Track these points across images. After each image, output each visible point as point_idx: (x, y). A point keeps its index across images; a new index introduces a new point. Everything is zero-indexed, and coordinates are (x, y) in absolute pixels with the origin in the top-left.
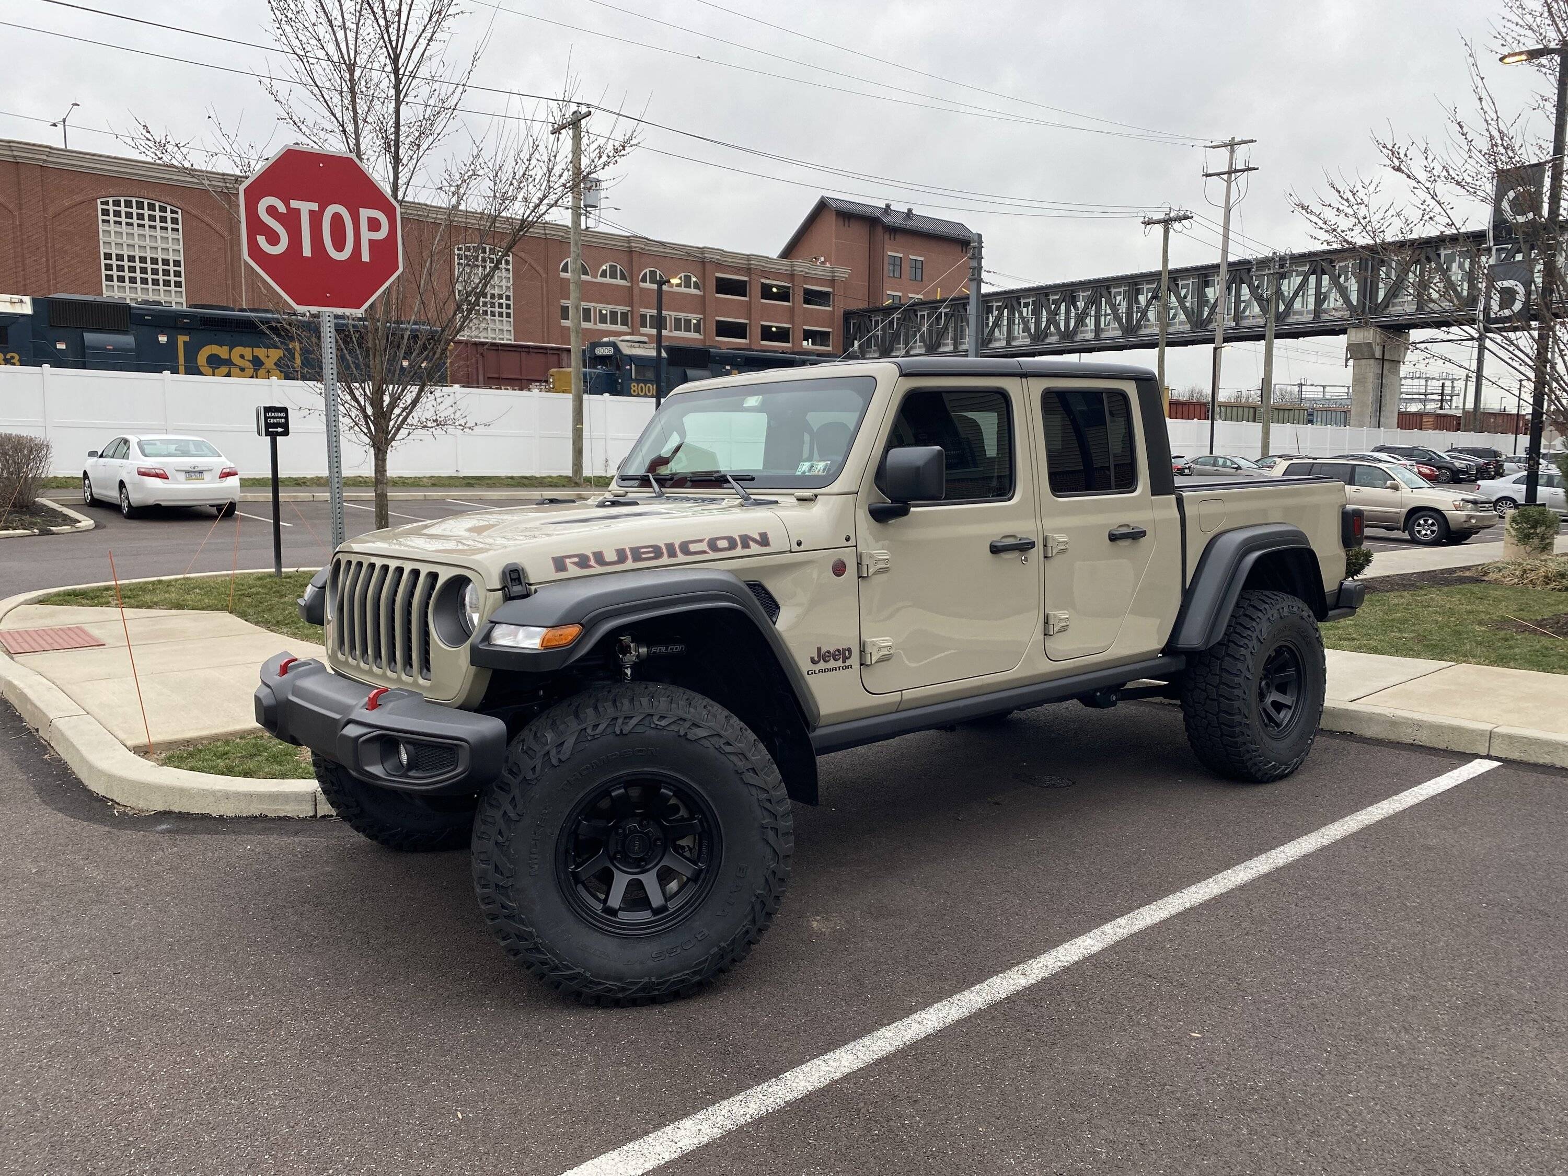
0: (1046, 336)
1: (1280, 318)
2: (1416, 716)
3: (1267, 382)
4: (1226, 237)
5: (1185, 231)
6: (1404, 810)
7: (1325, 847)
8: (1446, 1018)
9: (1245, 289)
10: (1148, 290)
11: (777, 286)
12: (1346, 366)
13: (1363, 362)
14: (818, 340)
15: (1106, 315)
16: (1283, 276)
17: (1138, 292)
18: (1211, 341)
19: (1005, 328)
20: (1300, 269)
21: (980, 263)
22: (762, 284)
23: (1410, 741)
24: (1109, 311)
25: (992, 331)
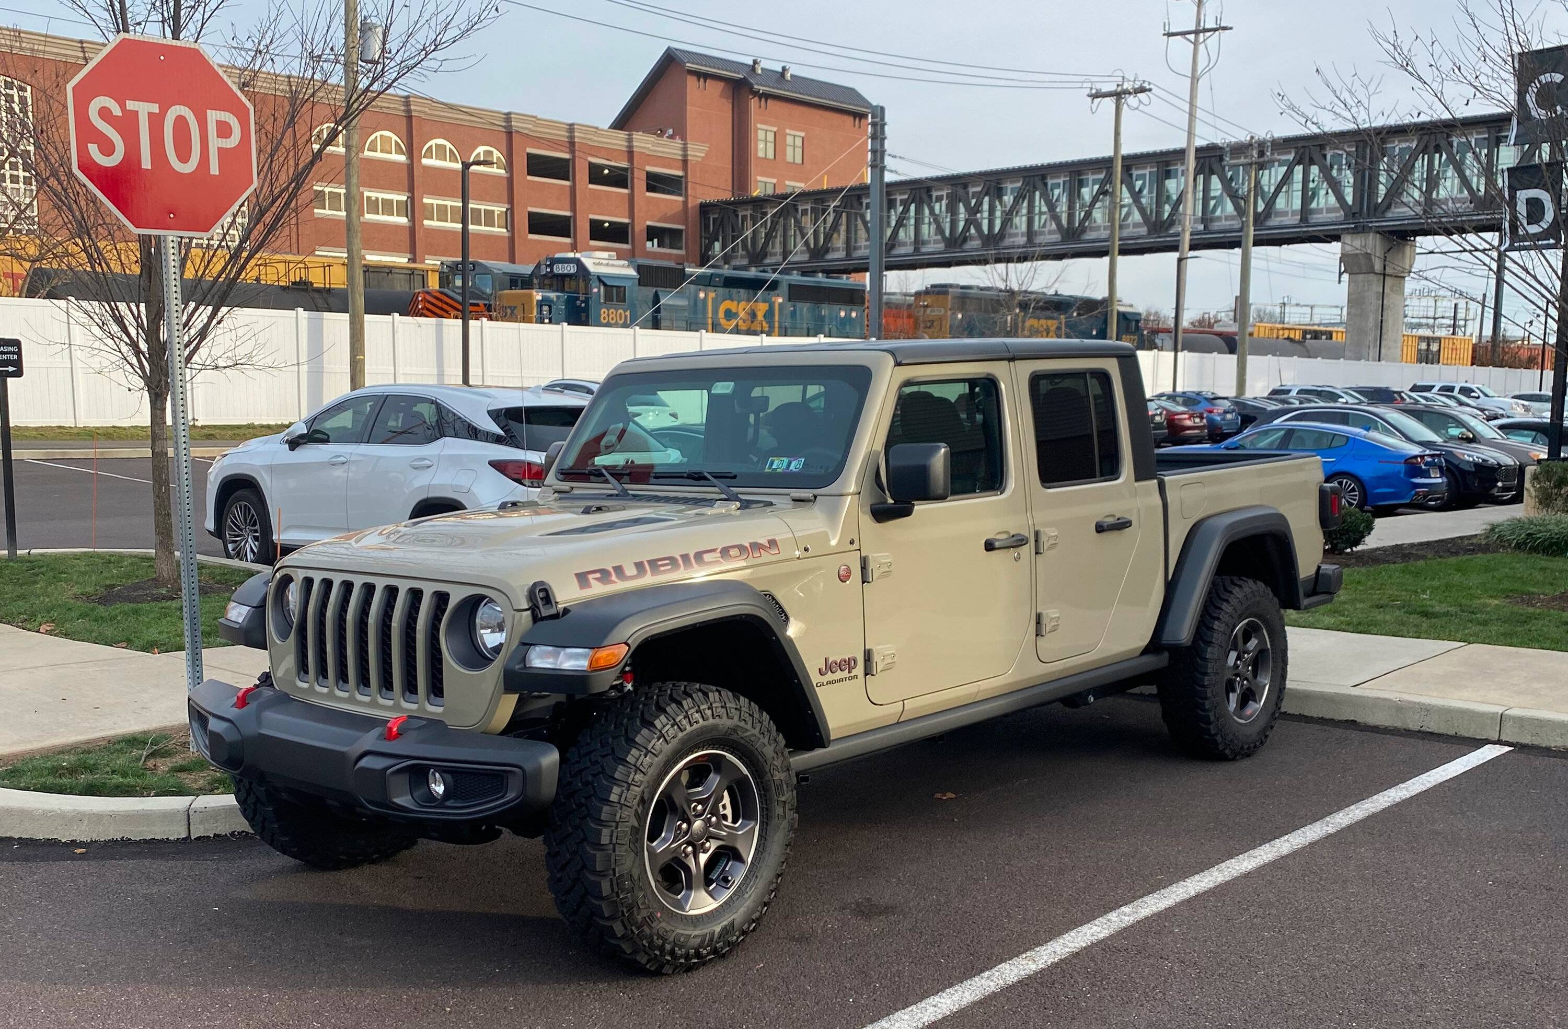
0: (965, 240)
1: (1259, 219)
2: (1425, 700)
3: (1242, 302)
4: (1192, 116)
5: (1142, 107)
6: (1411, 797)
7: (1331, 835)
8: (1452, 981)
9: (1216, 183)
10: (1095, 182)
11: (608, 167)
12: (1340, 281)
13: (1361, 277)
14: (667, 241)
15: (1041, 213)
16: (1262, 166)
17: (1081, 184)
18: (1174, 248)
19: (912, 228)
20: (1284, 157)
21: (882, 145)
22: (590, 163)
23: (1417, 728)
24: (1044, 209)
25: (895, 233)
